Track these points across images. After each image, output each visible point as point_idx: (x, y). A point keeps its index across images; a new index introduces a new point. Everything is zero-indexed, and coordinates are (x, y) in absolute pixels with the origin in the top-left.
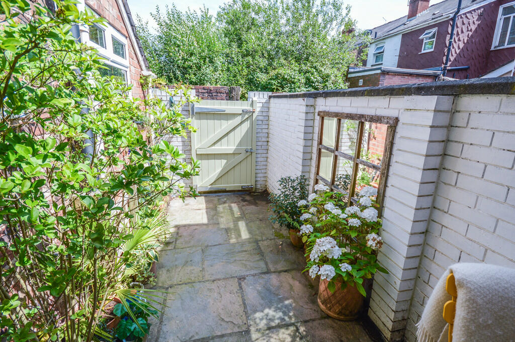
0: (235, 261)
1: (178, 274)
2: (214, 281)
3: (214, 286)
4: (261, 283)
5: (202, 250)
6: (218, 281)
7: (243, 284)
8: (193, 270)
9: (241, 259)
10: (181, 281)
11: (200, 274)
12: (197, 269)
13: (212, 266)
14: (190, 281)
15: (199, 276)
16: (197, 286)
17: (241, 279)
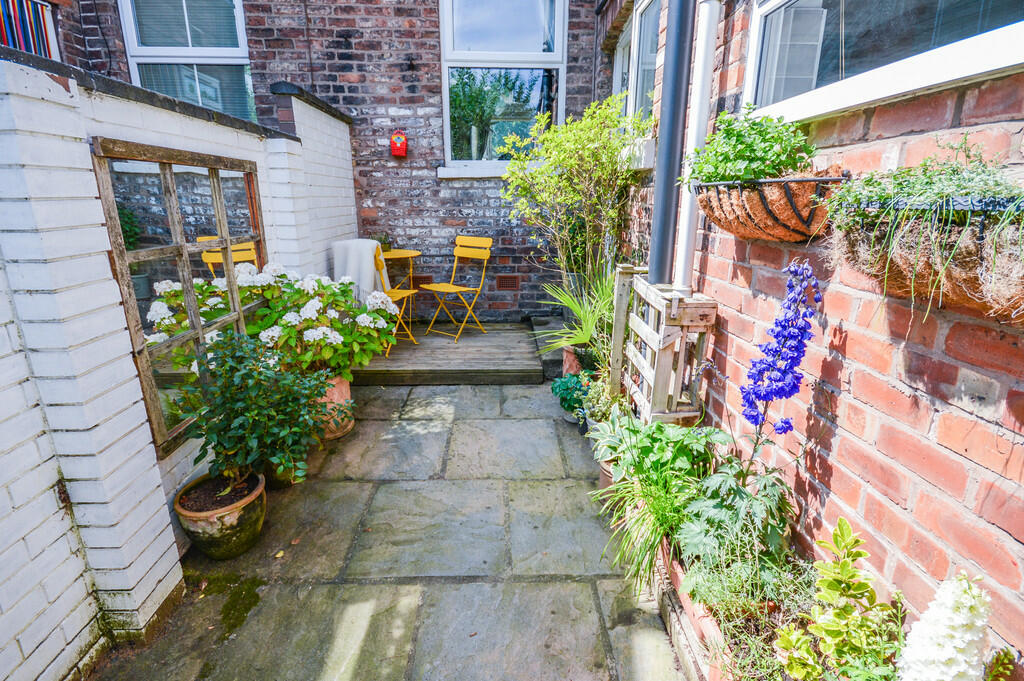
0: (433, 516)
1: (557, 499)
2: (489, 478)
3: (489, 469)
4: (408, 465)
5: (510, 564)
6: (479, 476)
7: (439, 468)
8: (526, 505)
9: (417, 519)
10: (548, 485)
11: (514, 493)
12: (521, 505)
13: (489, 508)
14: (531, 483)
15: (515, 490)
16: (518, 475)
17: (439, 476)
